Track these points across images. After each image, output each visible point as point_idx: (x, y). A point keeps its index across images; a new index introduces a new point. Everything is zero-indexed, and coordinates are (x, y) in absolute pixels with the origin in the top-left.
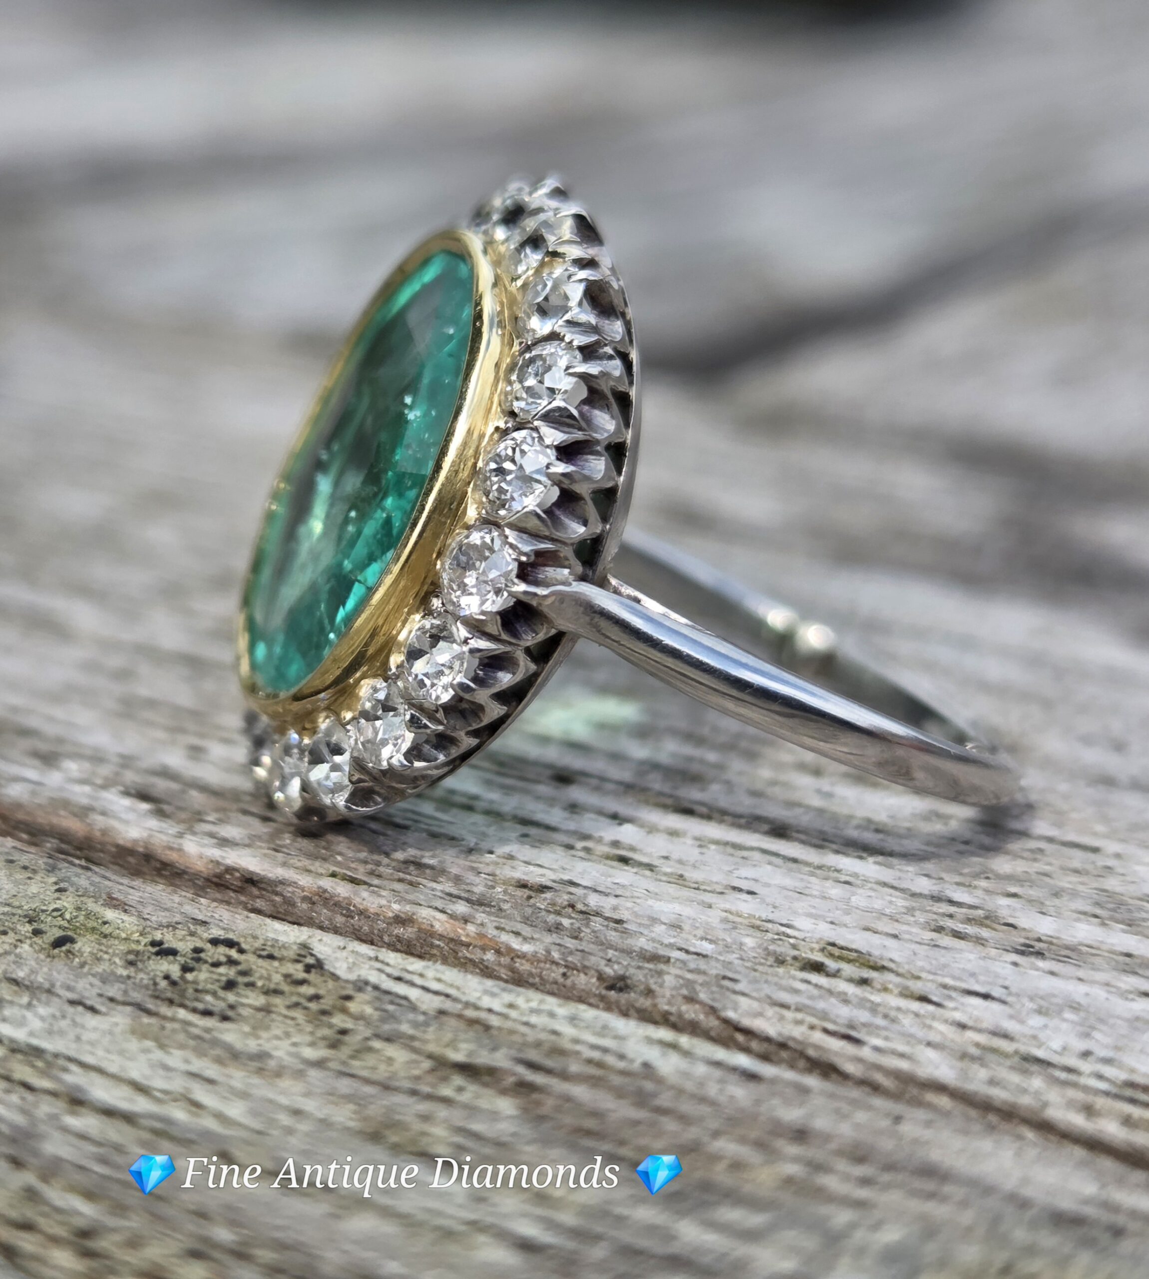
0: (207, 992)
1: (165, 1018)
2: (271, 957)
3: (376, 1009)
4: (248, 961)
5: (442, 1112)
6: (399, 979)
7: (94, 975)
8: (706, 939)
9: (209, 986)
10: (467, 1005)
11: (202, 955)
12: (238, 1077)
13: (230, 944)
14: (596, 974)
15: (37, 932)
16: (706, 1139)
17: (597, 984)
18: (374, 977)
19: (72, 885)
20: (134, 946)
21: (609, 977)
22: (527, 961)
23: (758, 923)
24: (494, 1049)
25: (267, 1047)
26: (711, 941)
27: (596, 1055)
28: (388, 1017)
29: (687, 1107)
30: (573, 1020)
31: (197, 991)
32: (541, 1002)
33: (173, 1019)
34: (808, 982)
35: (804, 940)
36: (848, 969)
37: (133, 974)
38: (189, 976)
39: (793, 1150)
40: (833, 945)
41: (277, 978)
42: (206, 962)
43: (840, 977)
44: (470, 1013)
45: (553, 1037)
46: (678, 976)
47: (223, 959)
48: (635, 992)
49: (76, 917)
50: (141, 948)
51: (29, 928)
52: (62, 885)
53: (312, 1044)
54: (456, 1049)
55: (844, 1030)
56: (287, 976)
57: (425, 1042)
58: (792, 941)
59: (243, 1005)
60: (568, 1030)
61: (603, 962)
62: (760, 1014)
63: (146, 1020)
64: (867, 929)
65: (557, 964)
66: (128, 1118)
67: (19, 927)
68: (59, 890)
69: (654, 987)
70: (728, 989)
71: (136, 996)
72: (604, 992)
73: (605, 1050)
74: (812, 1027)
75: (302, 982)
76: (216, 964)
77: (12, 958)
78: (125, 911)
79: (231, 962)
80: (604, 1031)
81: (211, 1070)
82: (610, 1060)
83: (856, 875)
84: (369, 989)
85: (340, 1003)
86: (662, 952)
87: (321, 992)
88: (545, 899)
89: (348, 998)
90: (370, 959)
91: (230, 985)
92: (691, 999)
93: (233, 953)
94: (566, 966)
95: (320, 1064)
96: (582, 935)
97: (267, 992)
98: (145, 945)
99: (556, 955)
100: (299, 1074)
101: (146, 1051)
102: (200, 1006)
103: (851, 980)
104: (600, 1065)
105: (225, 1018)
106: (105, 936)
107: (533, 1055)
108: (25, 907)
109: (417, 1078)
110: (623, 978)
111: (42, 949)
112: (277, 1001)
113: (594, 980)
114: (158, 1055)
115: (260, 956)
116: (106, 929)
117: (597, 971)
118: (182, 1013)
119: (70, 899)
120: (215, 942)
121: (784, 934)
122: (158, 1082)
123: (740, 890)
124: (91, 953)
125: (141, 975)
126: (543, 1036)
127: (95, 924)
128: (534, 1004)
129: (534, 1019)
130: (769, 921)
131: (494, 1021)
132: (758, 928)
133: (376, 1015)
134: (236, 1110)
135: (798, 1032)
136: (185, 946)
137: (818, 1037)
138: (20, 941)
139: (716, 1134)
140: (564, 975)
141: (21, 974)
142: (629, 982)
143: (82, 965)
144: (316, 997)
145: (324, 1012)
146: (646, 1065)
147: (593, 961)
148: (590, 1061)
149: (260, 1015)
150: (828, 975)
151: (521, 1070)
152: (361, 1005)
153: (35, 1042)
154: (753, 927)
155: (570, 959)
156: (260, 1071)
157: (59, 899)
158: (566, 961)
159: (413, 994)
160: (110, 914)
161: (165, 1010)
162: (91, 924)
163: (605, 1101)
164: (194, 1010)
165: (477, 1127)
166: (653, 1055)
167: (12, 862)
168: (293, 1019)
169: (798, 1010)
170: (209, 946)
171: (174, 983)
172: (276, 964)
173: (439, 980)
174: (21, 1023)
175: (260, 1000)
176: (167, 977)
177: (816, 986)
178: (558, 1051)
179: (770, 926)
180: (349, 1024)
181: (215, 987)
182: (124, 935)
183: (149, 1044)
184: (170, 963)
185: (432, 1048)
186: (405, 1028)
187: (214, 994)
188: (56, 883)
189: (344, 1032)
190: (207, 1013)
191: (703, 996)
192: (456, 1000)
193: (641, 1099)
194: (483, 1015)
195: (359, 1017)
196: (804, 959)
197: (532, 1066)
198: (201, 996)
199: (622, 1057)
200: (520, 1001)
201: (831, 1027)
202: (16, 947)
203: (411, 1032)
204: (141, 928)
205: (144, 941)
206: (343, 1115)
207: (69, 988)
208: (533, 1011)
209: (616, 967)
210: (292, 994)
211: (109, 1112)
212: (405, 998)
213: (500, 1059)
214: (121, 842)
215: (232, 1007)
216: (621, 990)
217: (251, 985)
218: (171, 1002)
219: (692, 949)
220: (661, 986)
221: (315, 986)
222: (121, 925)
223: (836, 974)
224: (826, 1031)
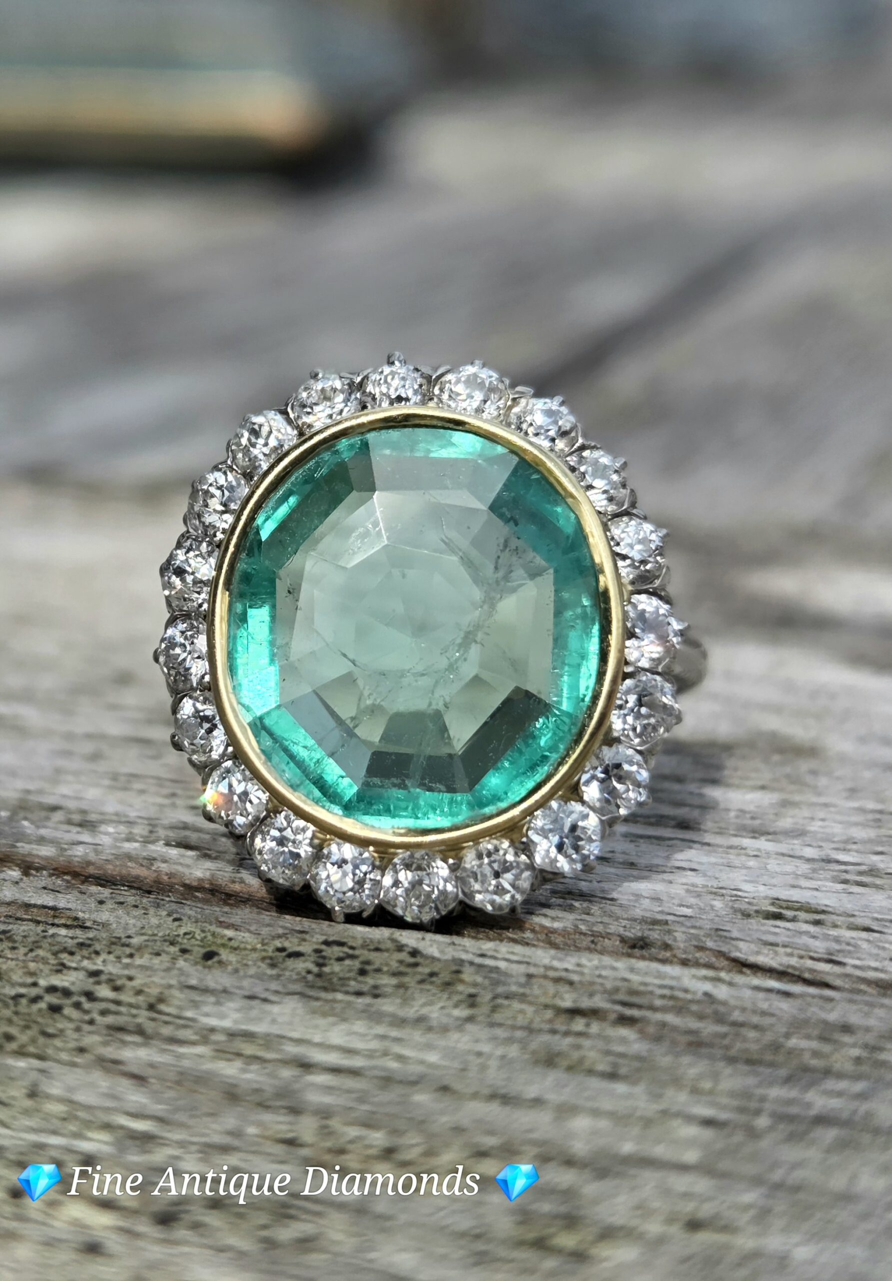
0: (349, 979)
1: (327, 1001)
2: (377, 949)
3: (485, 977)
4: (365, 954)
5: (587, 1043)
6: (482, 956)
7: (251, 977)
8: (683, 906)
9: (348, 975)
10: (548, 968)
11: (324, 954)
12: (417, 1036)
13: (341, 944)
14: (619, 938)
15: (184, 951)
16: (781, 1040)
17: (621, 945)
18: (464, 956)
19: (184, 915)
20: (264, 954)
21: (630, 938)
22: (559, 935)
23: (714, 890)
24: (591, 995)
25: (425, 1011)
26: (688, 907)
27: (666, 992)
28: (496, 983)
29: (755, 1019)
30: (632, 970)
31: (340, 979)
32: (600, 960)
33: (334, 1001)
34: (779, 927)
35: (753, 898)
36: (802, 915)
37: (281, 973)
38: (326, 969)
39: (847, 1039)
40: (778, 899)
41: (394, 965)
42: (330, 959)
43: (798, 921)
44: (551, 974)
45: (626, 984)
46: (684, 933)
47: (341, 955)
48: (655, 948)
49: (205, 937)
50: (270, 954)
51: (172, 949)
52: (175, 916)
53: (456, 1006)
54: (562, 999)
55: (826, 956)
56: (401, 962)
57: (537, 997)
58: (746, 900)
59: (385, 985)
60: (635, 978)
61: (622, 929)
62: (758, 953)
63: (317, 1004)
64: (794, 886)
65: (585, 934)
66: (354, 1073)
67: (166, 949)
68: (175, 920)
69: (670, 942)
70: (726, 937)
71: (297, 987)
72: (629, 951)
73: (672, 988)
74: (801, 957)
75: (416, 965)
76: (340, 959)
77: (175, 972)
78: (236, 930)
79: (352, 957)
80: (660, 976)
81: (394, 1033)
82: (681, 995)
83: (759, 850)
84: (467, 965)
85: (454, 976)
86: (659, 917)
87: (436, 969)
88: (547, 889)
89: (458, 972)
90: (450, 944)
91: (362, 972)
92: (701, 948)
93: (346, 949)
94: (592, 935)
95: (470, 1019)
96: (592, 911)
97: (395, 974)
98: (273, 952)
99: (583, 928)
100: (460, 1028)
101: (334, 1024)
102: (351, 989)
103: (807, 922)
104: (672, 998)
105: (376, 996)
106: (235, 949)
107: (621, 997)
108: (160, 934)
109: (550, 1021)
110: (642, 939)
111: (196, 963)
112: (406, 979)
113: (618, 943)
114: (344, 1026)
115: (370, 950)
116: (233, 943)
117: (620, 936)
118: (339, 996)
119: (189, 925)
120: (327, 943)
121: (736, 896)
122: (359, 1045)
123: (684, 869)
124: (238, 962)
125: (287, 973)
126: (619, 984)
127: (223, 941)
128: (596, 962)
129: (604, 973)
130: (721, 888)
131: (575, 978)
132: (715, 893)
133: (487, 982)
134: (433, 1057)
135: (794, 961)
136: (306, 948)
137: (809, 963)
138: (173, 958)
139: (787, 1036)
140: (593, 942)
141: (193, 982)
142: (648, 941)
143: (236, 971)
144: (432, 974)
145: (448, 984)
146: (706, 994)
147: (612, 929)
148: (663, 997)
149: (402, 991)
150: (788, 920)
151: (619, 1008)
152: (468, 975)
153: (244, 1027)
154: (711, 893)
155: (595, 929)
156: (430, 1029)
157: (180, 926)
158: (592, 931)
159: (502, 965)
160: (229, 933)
161: (323, 995)
162: (219, 941)
163: (693, 1024)
164: (347, 993)
165: (620, 1049)
166: (708, 987)
167: (122, 903)
168: (428, 991)
169: (785, 946)
170: (323, 947)
171: (319, 975)
172: (386, 954)
173: (513, 953)
174: (222, 1017)
175: (394, 981)
176: (309, 972)
177: (784, 928)
178: (633, 992)
179: (724, 891)
180: (472, 991)
181: (352, 975)
182: (249, 947)
183: (331, 1019)
184: (304, 962)
185: (543, 1000)
186: (514, 988)
187: (355, 979)
188: (169, 915)
189: (472, 996)
190: (359, 994)
191: (710, 944)
192: (535, 965)
193: (720, 1019)
194: (564, 974)
195: (475, 985)
196: (764, 911)
197: (624, 1004)
198: (347, 982)
199: (686, 991)
200: (584, 961)
201: (815, 955)
202: (174, 964)
203: (521, 990)
204: (260, 940)
205: (270, 949)
206: (513, 1051)
207: (240, 988)
208: (597, 968)
209: (633, 931)
210: (415, 974)
211: (336, 1070)
212: (497, 968)
213: (599, 1002)
214: (187, 882)
215: (376, 987)
216: (642, 948)
217: (378, 970)
218: (325, 989)
219: (678, 913)
220: (675, 940)
221: (427, 966)
222: (244, 940)
223: (794, 920)
224: (812, 958)
